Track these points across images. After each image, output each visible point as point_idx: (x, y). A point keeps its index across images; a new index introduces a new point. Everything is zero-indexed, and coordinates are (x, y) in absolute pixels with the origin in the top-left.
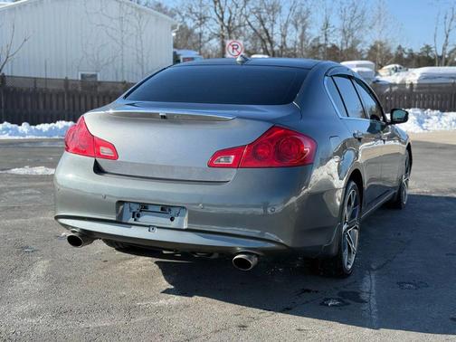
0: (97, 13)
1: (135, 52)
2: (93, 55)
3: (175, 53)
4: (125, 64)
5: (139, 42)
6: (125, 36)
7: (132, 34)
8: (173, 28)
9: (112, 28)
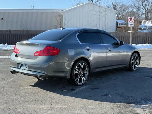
0: (92, 10)
1: (104, 22)
2: (90, 24)
3: (117, 22)
4: (100, 26)
5: (105, 19)
6: (101, 17)
7: (102, 17)
8: (116, 14)
9: (97, 15)
